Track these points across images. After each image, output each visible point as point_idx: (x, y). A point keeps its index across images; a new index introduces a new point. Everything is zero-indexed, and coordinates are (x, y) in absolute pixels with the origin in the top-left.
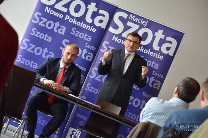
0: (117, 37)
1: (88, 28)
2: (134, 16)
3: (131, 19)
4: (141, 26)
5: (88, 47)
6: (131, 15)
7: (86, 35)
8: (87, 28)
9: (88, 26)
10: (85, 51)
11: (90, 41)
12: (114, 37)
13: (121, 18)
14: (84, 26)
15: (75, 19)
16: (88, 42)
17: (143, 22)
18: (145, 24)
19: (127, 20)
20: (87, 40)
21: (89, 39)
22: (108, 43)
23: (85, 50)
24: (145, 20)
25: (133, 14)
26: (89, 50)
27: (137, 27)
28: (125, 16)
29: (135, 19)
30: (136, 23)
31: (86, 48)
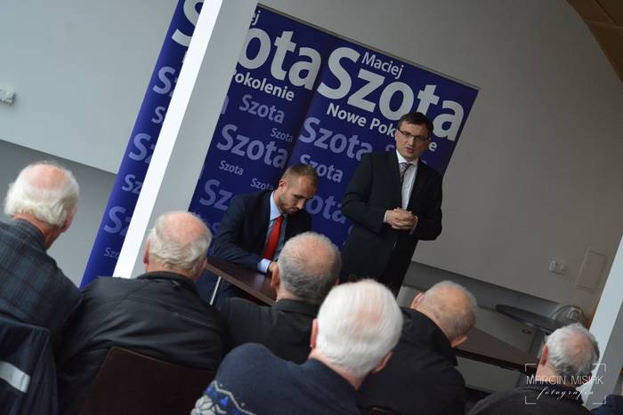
0: (338, 107)
1: (278, 91)
2: (374, 56)
3: (367, 63)
4: (389, 79)
5: (277, 137)
6: (367, 54)
7: (273, 109)
8: (274, 93)
9: (276, 88)
10: (271, 147)
11: (281, 121)
12: (332, 105)
13: (345, 62)
14: (268, 88)
15: (248, 74)
16: (277, 125)
17: (393, 69)
18: (398, 73)
19: (360, 65)
20: (276, 120)
21: (280, 118)
22: (317, 121)
23: (272, 143)
24: (397, 63)
25: (371, 53)
26: (279, 144)
27: (380, 80)
28: (354, 56)
29: (375, 62)
30: (379, 72)
31: (274, 139)
